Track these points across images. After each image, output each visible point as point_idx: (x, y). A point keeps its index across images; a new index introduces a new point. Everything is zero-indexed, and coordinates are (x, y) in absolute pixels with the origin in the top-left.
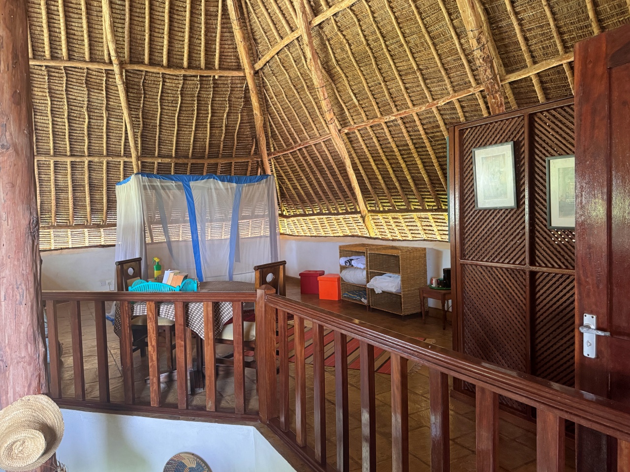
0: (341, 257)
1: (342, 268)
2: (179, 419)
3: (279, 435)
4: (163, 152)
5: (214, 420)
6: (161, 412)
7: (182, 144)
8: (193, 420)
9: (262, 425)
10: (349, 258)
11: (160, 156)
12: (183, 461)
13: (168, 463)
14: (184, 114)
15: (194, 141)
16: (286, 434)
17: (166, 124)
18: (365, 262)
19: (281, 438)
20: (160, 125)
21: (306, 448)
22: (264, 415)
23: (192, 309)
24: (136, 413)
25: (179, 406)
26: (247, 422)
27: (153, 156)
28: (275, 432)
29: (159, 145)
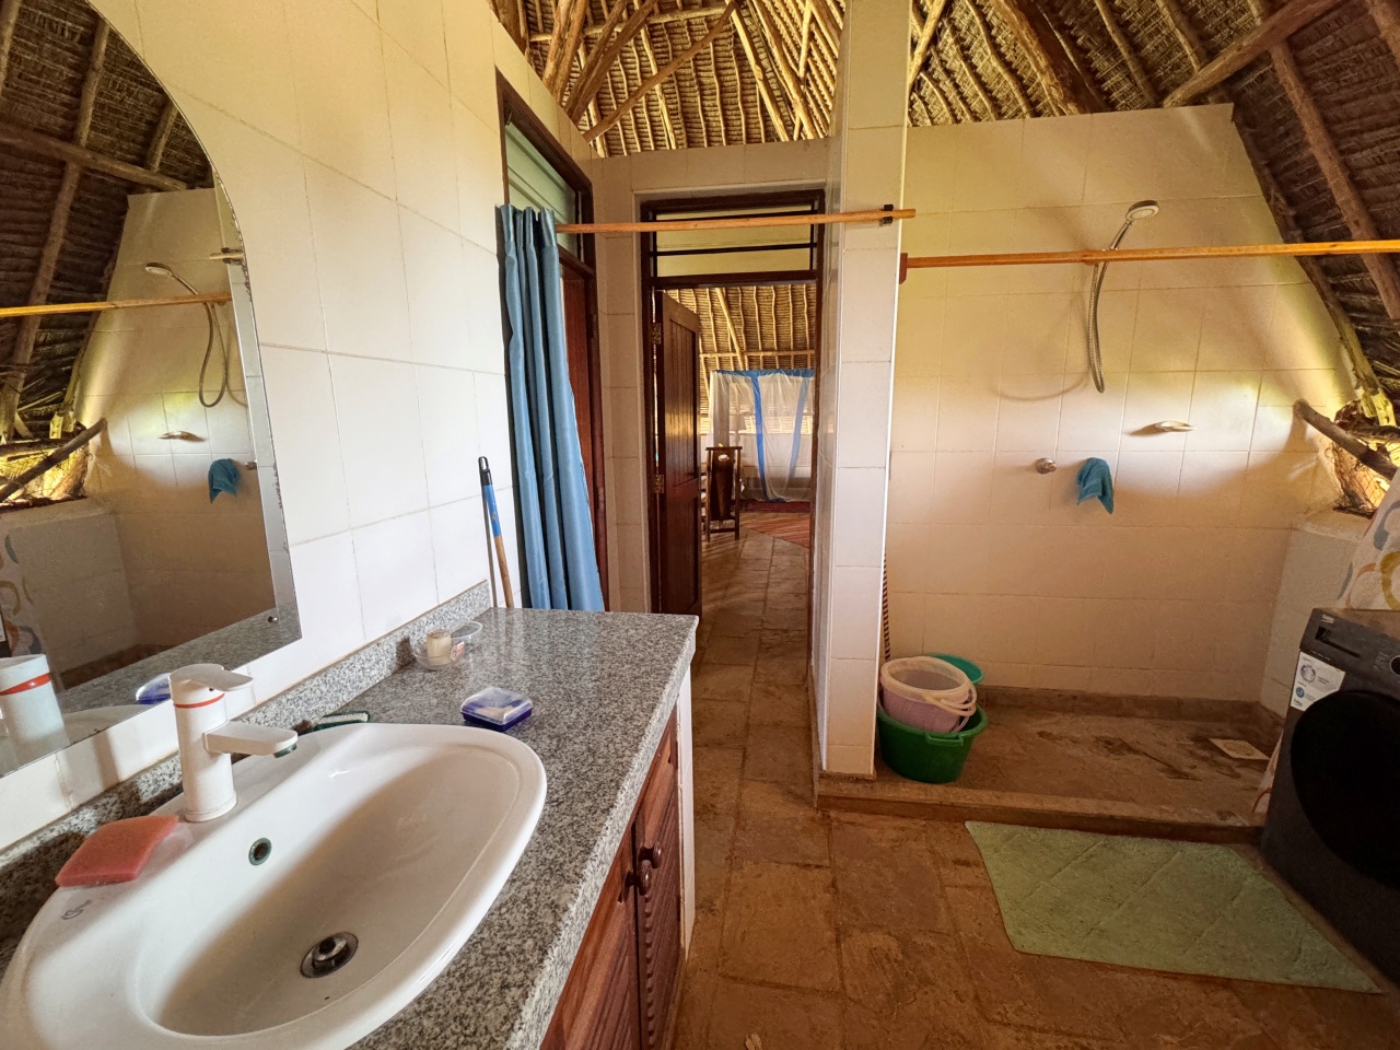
4: (767, 346)
7: (783, 337)
11: (764, 350)
14: (780, 308)
15: (794, 333)
17: (764, 318)
20: (760, 320)
27: (757, 350)
29: (762, 339)
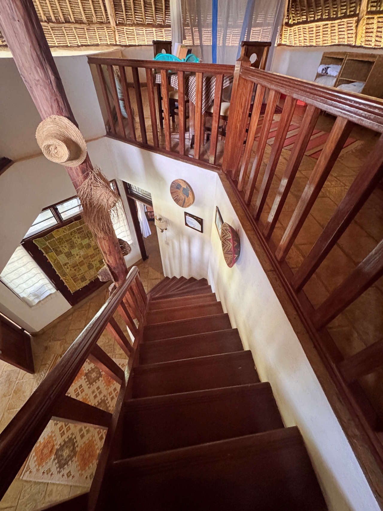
0: (321, 64)
1: (319, 76)
2: (179, 160)
3: (229, 181)
5: (196, 164)
6: (171, 155)
8: (186, 162)
9: (222, 173)
10: (327, 66)
12: (180, 183)
13: (172, 183)
16: (233, 181)
18: (339, 71)
19: (230, 183)
21: (242, 193)
22: (224, 168)
23: (192, 82)
24: (158, 152)
25: (180, 152)
26: (215, 170)
28: (228, 179)
